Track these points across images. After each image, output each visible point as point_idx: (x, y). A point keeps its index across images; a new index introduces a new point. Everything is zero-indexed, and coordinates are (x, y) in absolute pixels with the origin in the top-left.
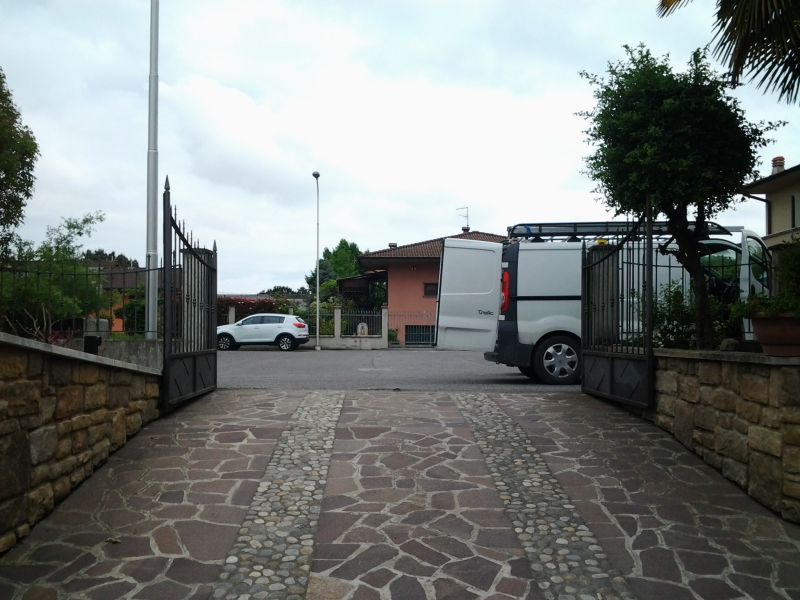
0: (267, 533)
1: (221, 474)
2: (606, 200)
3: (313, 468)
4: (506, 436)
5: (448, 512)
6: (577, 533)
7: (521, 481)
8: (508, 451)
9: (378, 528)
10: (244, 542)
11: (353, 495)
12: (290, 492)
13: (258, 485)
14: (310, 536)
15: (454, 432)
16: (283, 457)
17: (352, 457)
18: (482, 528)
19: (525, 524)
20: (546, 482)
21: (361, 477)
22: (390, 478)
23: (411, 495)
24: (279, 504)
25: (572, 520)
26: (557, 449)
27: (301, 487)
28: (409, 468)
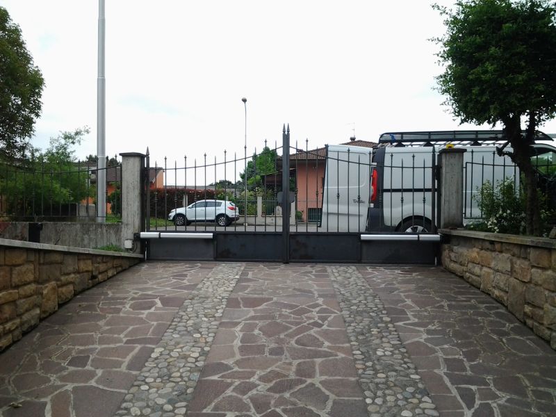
0: (148, 399)
1: (125, 340)
2: (453, 111)
3: (202, 335)
4: (367, 306)
5: (309, 381)
6: (421, 405)
7: (376, 350)
8: (366, 321)
9: (245, 397)
10: (126, 409)
11: (230, 362)
12: (178, 358)
13: (152, 350)
14: (184, 404)
15: (324, 302)
16: (180, 324)
17: (236, 324)
18: (337, 398)
19: (375, 394)
20: (397, 352)
21: (240, 344)
22: (264, 346)
23: (279, 363)
24: (165, 370)
25: (418, 391)
26: (409, 319)
27: (188, 353)
28: (282, 336)
